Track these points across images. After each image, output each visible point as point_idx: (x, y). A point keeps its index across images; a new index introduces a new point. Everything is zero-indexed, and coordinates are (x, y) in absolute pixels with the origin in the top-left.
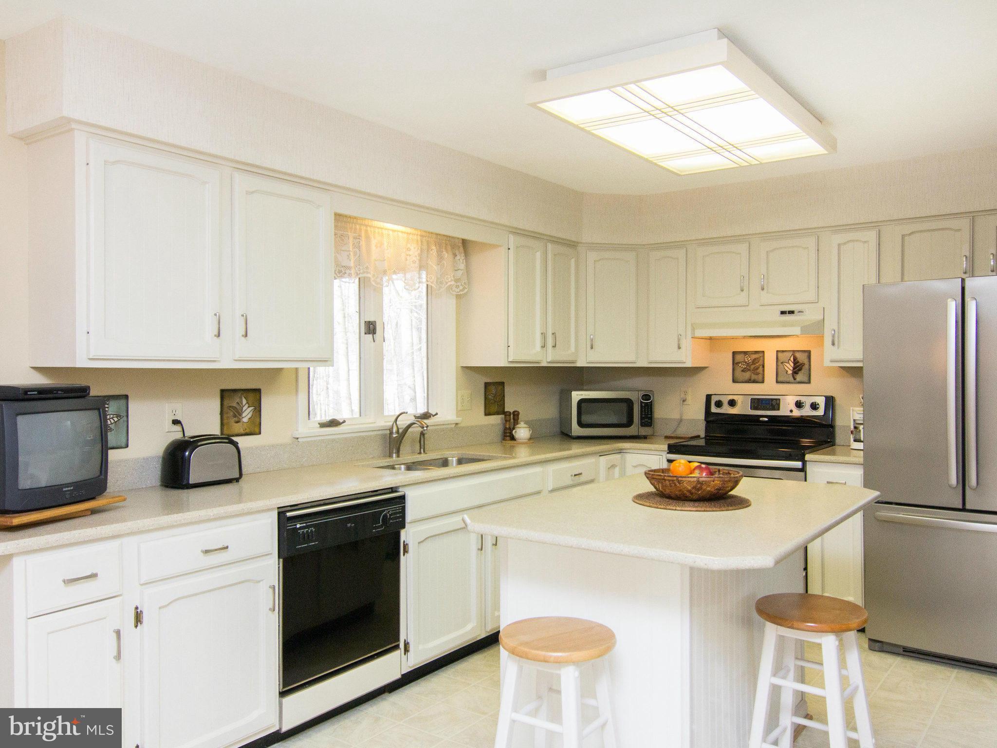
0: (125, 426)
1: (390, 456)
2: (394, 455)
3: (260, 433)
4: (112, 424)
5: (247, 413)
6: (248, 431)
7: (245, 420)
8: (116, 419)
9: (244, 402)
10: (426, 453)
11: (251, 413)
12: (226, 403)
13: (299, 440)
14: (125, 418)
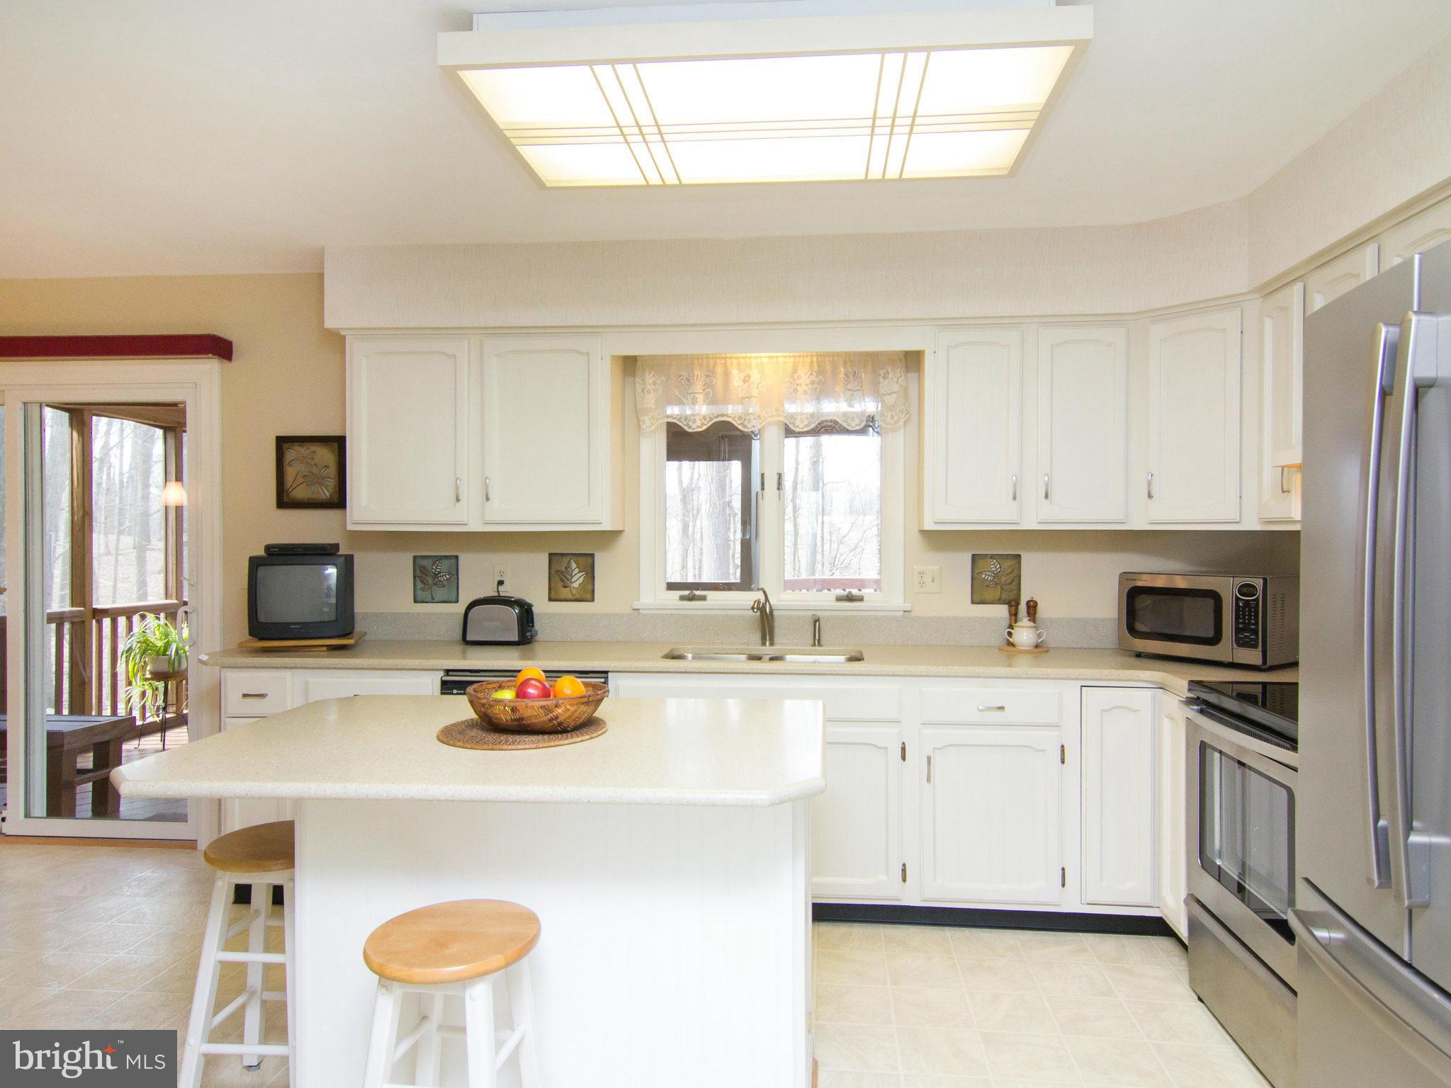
0: (455, 584)
1: (764, 644)
2: (768, 643)
3: (593, 600)
4: (444, 580)
5: (578, 579)
6: (578, 596)
7: (576, 585)
8: (448, 577)
9: (574, 565)
10: (822, 646)
11: (582, 578)
12: (555, 567)
13: (641, 611)
14: (455, 576)
